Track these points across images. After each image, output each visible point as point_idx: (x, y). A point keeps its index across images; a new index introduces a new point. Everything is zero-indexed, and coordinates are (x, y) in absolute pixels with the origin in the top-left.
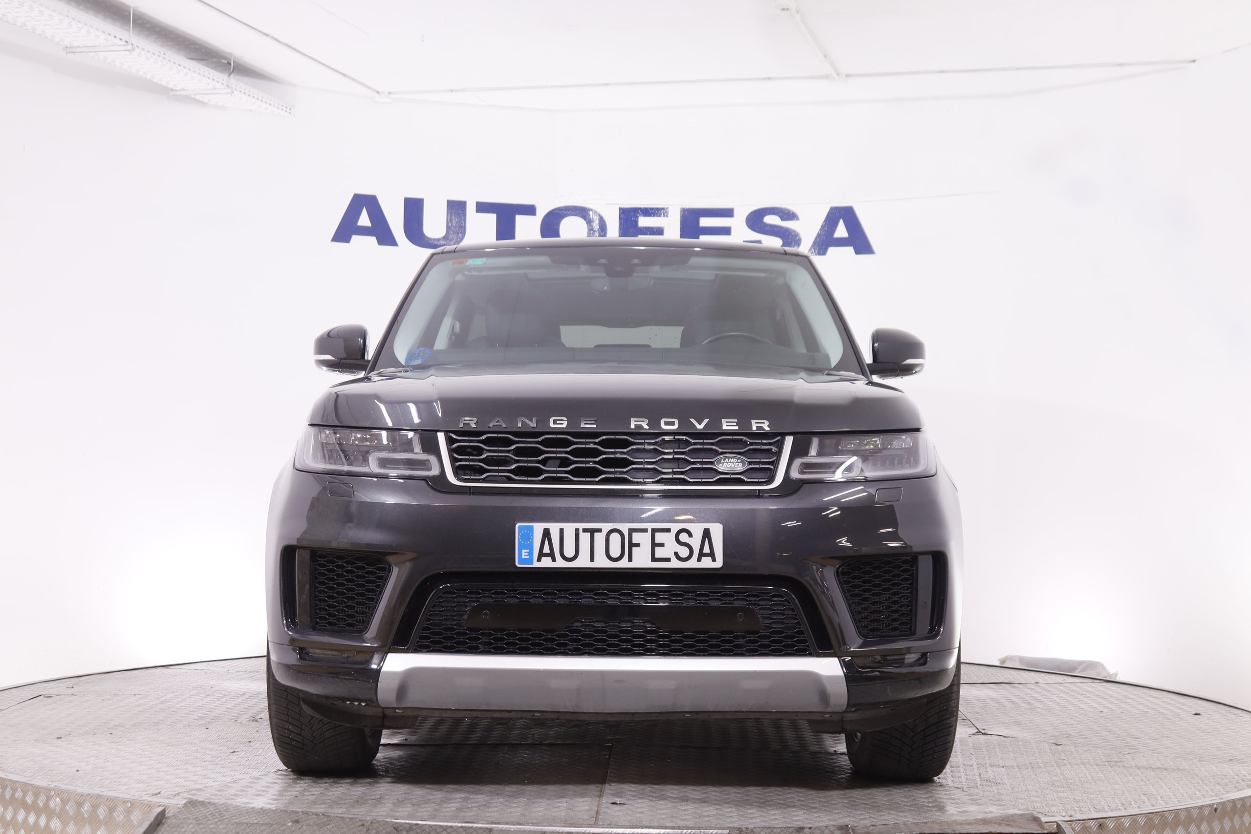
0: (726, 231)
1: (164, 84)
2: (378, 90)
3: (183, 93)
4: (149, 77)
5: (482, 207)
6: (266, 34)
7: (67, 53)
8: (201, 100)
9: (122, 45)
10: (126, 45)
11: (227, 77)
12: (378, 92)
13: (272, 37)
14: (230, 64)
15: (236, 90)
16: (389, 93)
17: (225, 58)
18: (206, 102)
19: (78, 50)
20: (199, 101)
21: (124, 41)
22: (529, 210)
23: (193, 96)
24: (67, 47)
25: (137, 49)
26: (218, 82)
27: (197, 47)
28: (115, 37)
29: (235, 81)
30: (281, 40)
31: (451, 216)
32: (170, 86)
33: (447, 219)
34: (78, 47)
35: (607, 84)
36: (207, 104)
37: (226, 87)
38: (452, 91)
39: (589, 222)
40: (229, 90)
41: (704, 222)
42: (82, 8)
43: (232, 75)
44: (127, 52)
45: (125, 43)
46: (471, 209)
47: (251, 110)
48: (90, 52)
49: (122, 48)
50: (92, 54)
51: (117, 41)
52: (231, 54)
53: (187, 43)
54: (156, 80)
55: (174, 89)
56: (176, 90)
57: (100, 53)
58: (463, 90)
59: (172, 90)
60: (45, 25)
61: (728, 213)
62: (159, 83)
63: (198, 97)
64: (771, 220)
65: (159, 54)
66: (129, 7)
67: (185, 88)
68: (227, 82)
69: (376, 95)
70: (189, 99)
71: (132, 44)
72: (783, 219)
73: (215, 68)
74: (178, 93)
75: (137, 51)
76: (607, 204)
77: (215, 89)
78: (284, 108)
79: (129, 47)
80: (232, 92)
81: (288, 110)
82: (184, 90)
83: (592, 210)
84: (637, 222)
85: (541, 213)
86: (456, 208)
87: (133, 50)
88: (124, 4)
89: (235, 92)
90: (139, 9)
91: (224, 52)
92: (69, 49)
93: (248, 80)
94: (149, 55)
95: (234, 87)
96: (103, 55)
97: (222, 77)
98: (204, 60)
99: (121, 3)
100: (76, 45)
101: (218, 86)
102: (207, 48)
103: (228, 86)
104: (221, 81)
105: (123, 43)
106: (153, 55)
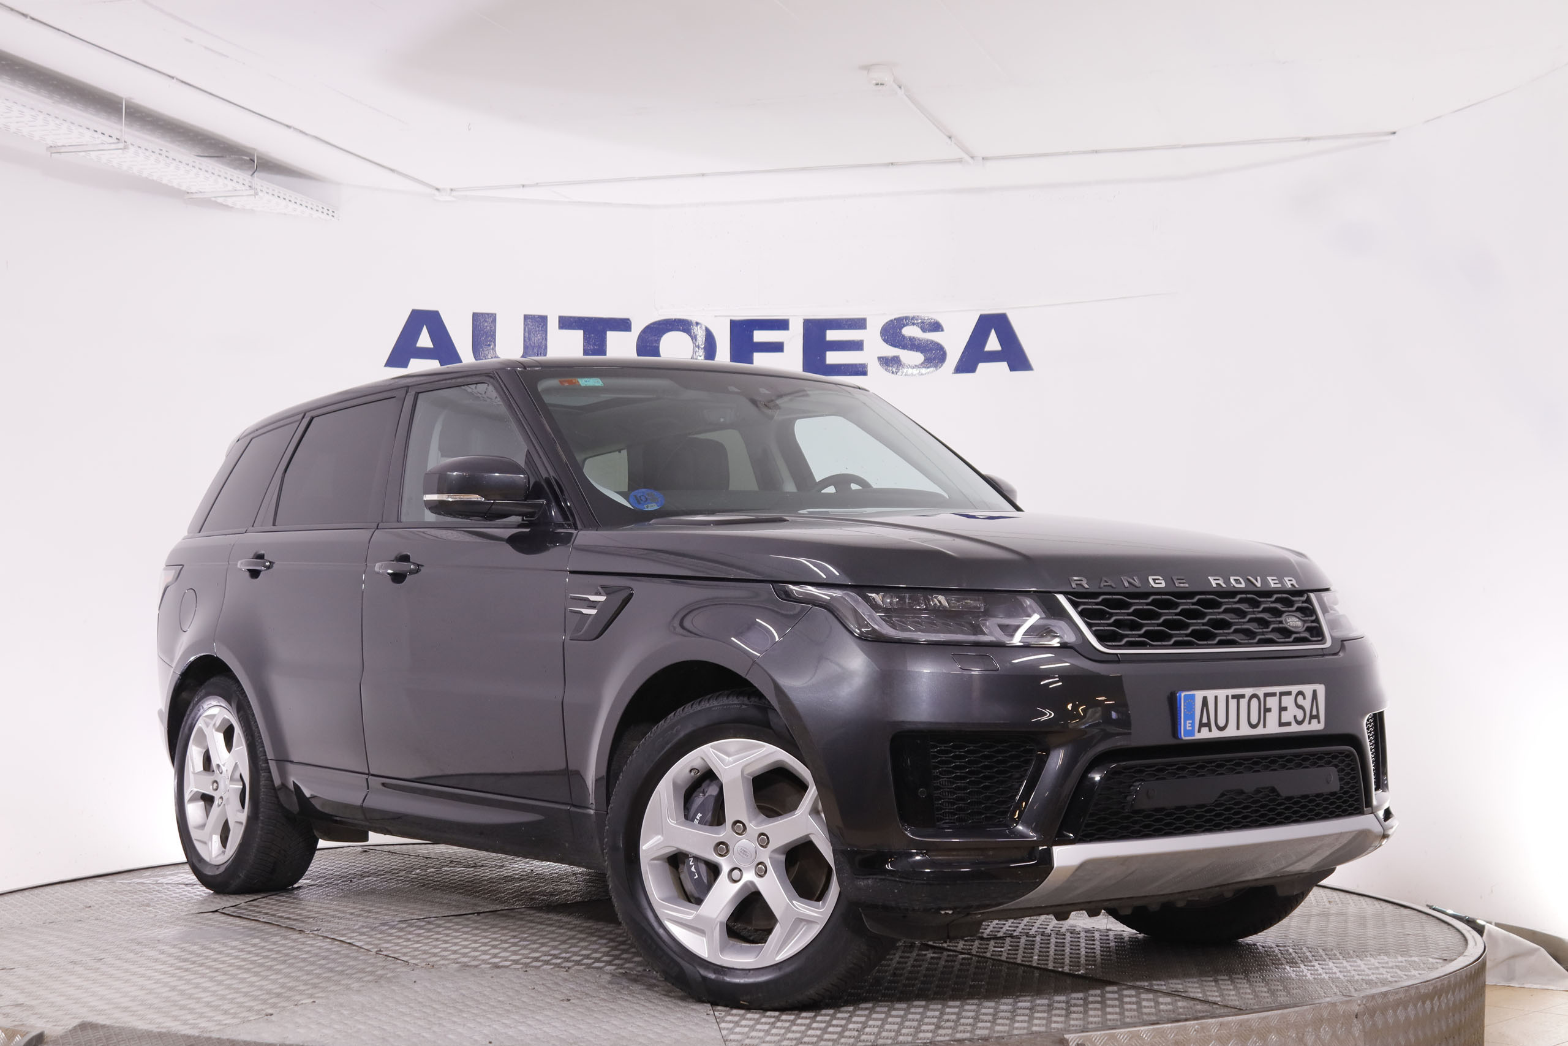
0: (857, 346)
1: (177, 187)
2: (438, 187)
3: (201, 196)
4: (155, 178)
5: (567, 323)
7: (52, 153)
8: (224, 203)
9: (113, 143)
10: (118, 142)
11: (249, 176)
12: (438, 189)
13: (295, 129)
14: (254, 161)
15: (261, 191)
16: (452, 190)
17: (248, 154)
18: (230, 205)
19: (63, 150)
20: (224, 205)
21: (115, 138)
22: (623, 325)
23: (213, 199)
24: (51, 147)
25: (130, 146)
26: (238, 182)
27: (213, 141)
28: (103, 133)
29: (260, 181)
30: (307, 132)
31: (529, 333)
32: (184, 188)
33: (524, 337)
34: (63, 146)
35: (703, 175)
36: (232, 207)
37: (248, 188)
38: (523, 186)
39: (694, 338)
40: (252, 192)
41: (832, 335)
42: (67, 100)
43: (256, 173)
44: (119, 152)
45: (116, 141)
46: (553, 324)
47: (285, 214)
48: (79, 152)
49: (113, 147)
50: (83, 154)
51: (106, 138)
52: (255, 149)
53: (200, 138)
54: (164, 181)
55: (189, 191)
56: (192, 193)
57: (91, 153)
58: (537, 185)
59: (188, 193)
60: (17, 122)
61: (859, 324)
62: (171, 185)
63: (220, 200)
64: (910, 331)
65: (161, 152)
66: (121, 99)
67: (202, 190)
68: (250, 182)
69: (436, 192)
70: (210, 203)
71: (125, 142)
72: (924, 330)
73: (238, 168)
74: (195, 196)
75: (132, 149)
76: (716, 316)
77: (236, 190)
78: (325, 211)
79: (121, 145)
80: (256, 194)
81: (330, 213)
82: (201, 192)
83: (697, 324)
84: (752, 337)
85: (637, 328)
86: (536, 325)
87: (125, 148)
88: (115, 95)
89: (260, 194)
90: (133, 101)
91: (246, 147)
92: (53, 149)
93: (279, 178)
94: (147, 153)
95: (259, 188)
96: (93, 155)
97: (242, 177)
98: (222, 157)
99: (110, 94)
100: (59, 144)
101: (238, 187)
102: (224, 143)
103: (250, 187)
104: (241, 181)
105: (114, 140)
106: (152, 154)
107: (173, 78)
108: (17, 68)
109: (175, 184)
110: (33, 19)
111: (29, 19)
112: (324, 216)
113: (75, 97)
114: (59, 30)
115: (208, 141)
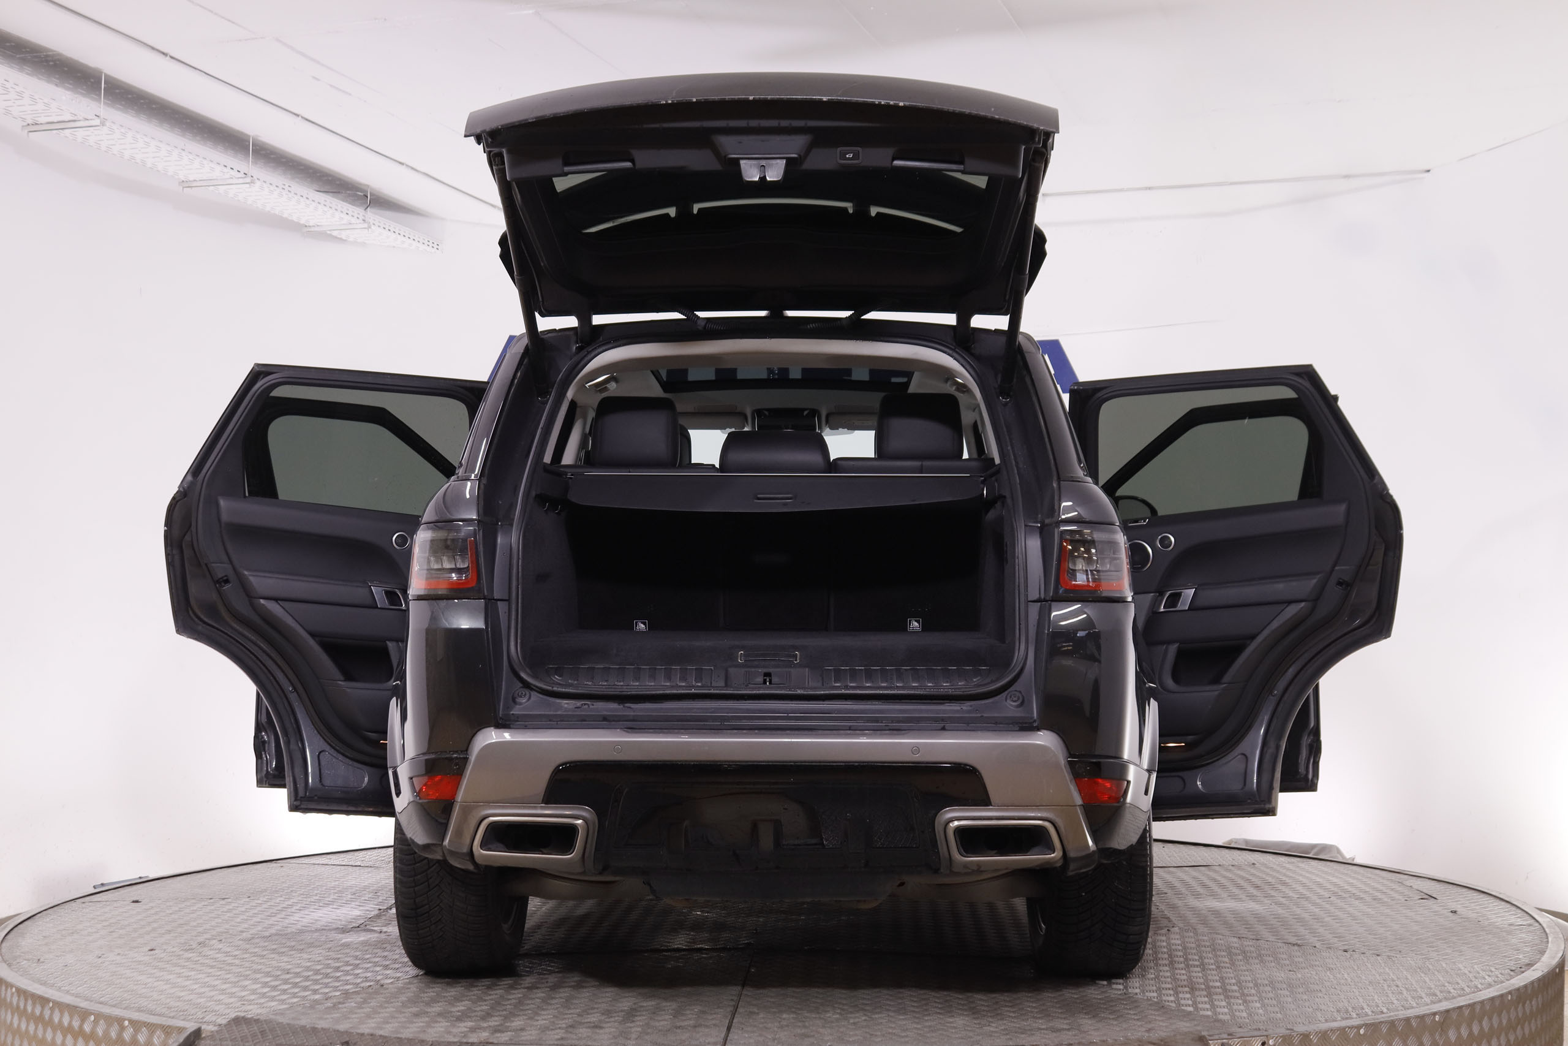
1: (296, 221)
3: (316, 229)
4: (277, 213)
6: (400, 163)
7: (183, 188)
8: (339, 236)
9: (241, 178)
10: (245, 177)
11: (363, 211)
13: (407, 166)
14: (367, 197)
15: (374, 224)
17: (361, 190)
18: (344, 238)
19: (195, 184)
20: (338, 238)
21: (242, 173)
23: (328, 232)
24: (183, 181)
25: (257, 181)
26: (353, 216)
27: (330, 178)
28: (232, 169)
29: (372, 215)
30: (418, 169)
32: (302, 222)
34: (195, 180)
36: (345, 240)
37: (362, 222)
40: (366, 225)
42: (198, 138)
43: (369, 208)
44: (248, 185)
47: (394, 247)
48: (209, 186)
49: (241, 181)
50: (212, 189)
51: (234, 173)
52: (368, 186)
53: (318, 174)
54: (285, 215)
55: (307, 225)
56: (310, 226)
57: (220, 187)
59: (306, 226)
60: (154, 158)
62: (290, 218)
63: (335, 233)
65: (283, 187)
66: (249, 136)
67: (319, 224)
68: (364, 216)
70: (324, 236)
71: (252, 177)
73: (353, 203)
74: (313, 229)
75: (258, 183)
77: (350, 224)
78: (431, 245)
79: (248, 180)
80: (369, 227)
81: (436, 247)
82: (318, 226)
87: (252, 182)
88: (242, 133)
89: (373, 227)
90: (260, 139)
91: (361, 184)
92: (186, 184)
93: (389, 213)
94: (272, 188)
95: (372, 222)
96: (222, 189)
97: (357, 211)
98: (339, 192)
99: (238, 132)
100: (191, 179)
101: (353, 220)
102: (340, 180)
103: (364, 220)
104: (356, 215)
105: (241, 175)
106: (276, 188)
107: (298, 115)
108: (154, 106)
109: (295, 219)
110: (172, 57)
111: (168, 58)
112: (429, 249)
113: (206, 135)
114: (195, 69)
115: (326, 178)
